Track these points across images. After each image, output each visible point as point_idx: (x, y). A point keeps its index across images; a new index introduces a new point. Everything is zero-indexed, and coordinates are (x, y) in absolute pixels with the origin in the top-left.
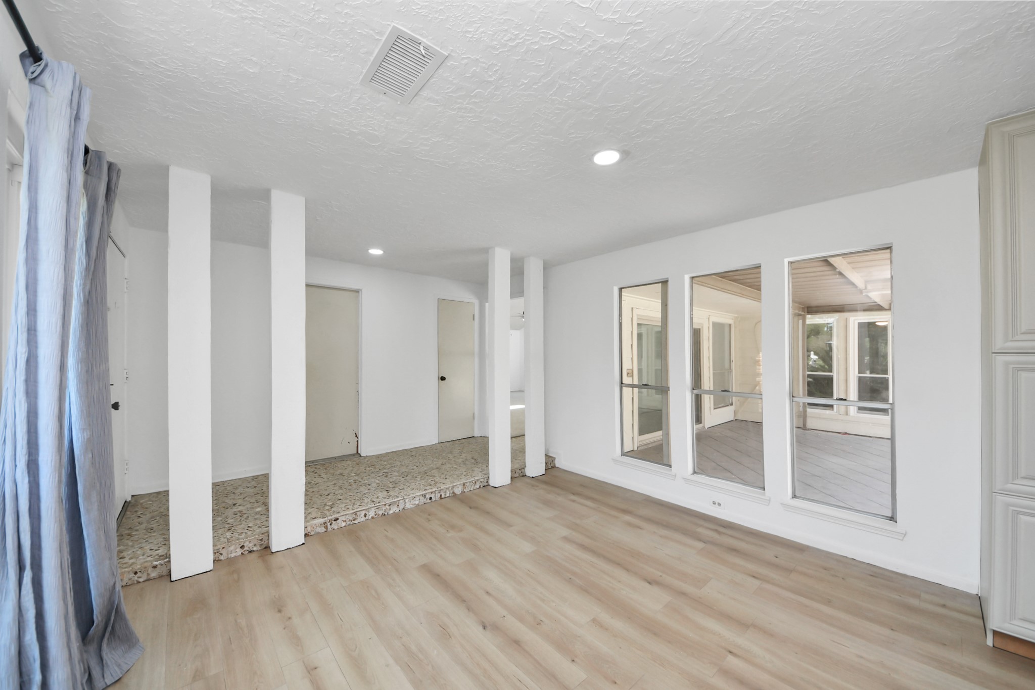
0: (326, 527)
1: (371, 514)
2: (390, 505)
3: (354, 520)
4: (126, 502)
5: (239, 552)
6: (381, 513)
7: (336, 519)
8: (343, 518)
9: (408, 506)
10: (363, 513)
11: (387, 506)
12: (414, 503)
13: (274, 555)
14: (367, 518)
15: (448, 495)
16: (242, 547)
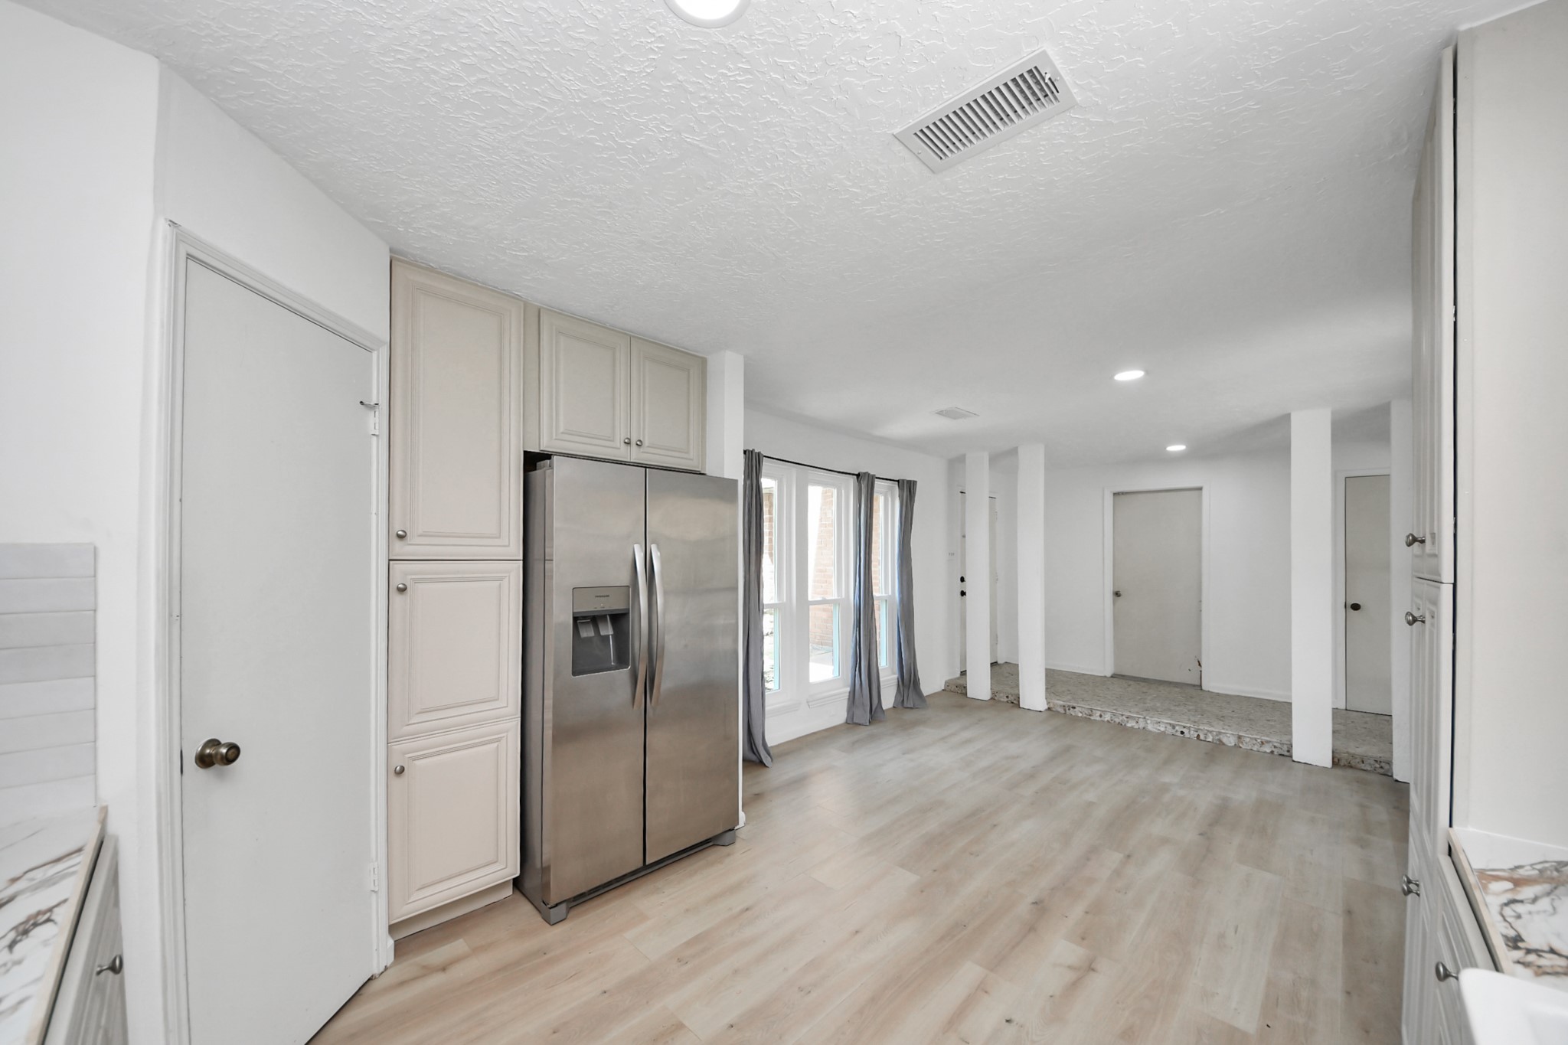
0: (1065, 710)
1: (1107, 717)
2: (1127, 718)
3: (1090, 715)
4: (996, 662)
5: (1006, 700)
6: (1117, 720)
7: (1074, 708)
8: (1080, 709)
9: (1150, 727)
10: (1099, 713)
11: (1124, 717)
12: (1159, 728)
13: (1020, 711)
14: (1102, 719)
15: (1210, 739)
16: (1007, 697)
